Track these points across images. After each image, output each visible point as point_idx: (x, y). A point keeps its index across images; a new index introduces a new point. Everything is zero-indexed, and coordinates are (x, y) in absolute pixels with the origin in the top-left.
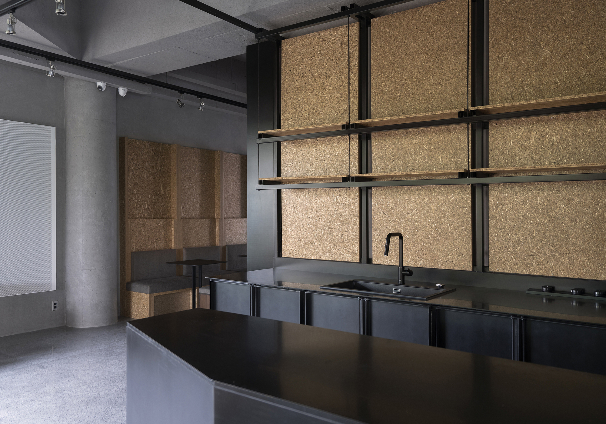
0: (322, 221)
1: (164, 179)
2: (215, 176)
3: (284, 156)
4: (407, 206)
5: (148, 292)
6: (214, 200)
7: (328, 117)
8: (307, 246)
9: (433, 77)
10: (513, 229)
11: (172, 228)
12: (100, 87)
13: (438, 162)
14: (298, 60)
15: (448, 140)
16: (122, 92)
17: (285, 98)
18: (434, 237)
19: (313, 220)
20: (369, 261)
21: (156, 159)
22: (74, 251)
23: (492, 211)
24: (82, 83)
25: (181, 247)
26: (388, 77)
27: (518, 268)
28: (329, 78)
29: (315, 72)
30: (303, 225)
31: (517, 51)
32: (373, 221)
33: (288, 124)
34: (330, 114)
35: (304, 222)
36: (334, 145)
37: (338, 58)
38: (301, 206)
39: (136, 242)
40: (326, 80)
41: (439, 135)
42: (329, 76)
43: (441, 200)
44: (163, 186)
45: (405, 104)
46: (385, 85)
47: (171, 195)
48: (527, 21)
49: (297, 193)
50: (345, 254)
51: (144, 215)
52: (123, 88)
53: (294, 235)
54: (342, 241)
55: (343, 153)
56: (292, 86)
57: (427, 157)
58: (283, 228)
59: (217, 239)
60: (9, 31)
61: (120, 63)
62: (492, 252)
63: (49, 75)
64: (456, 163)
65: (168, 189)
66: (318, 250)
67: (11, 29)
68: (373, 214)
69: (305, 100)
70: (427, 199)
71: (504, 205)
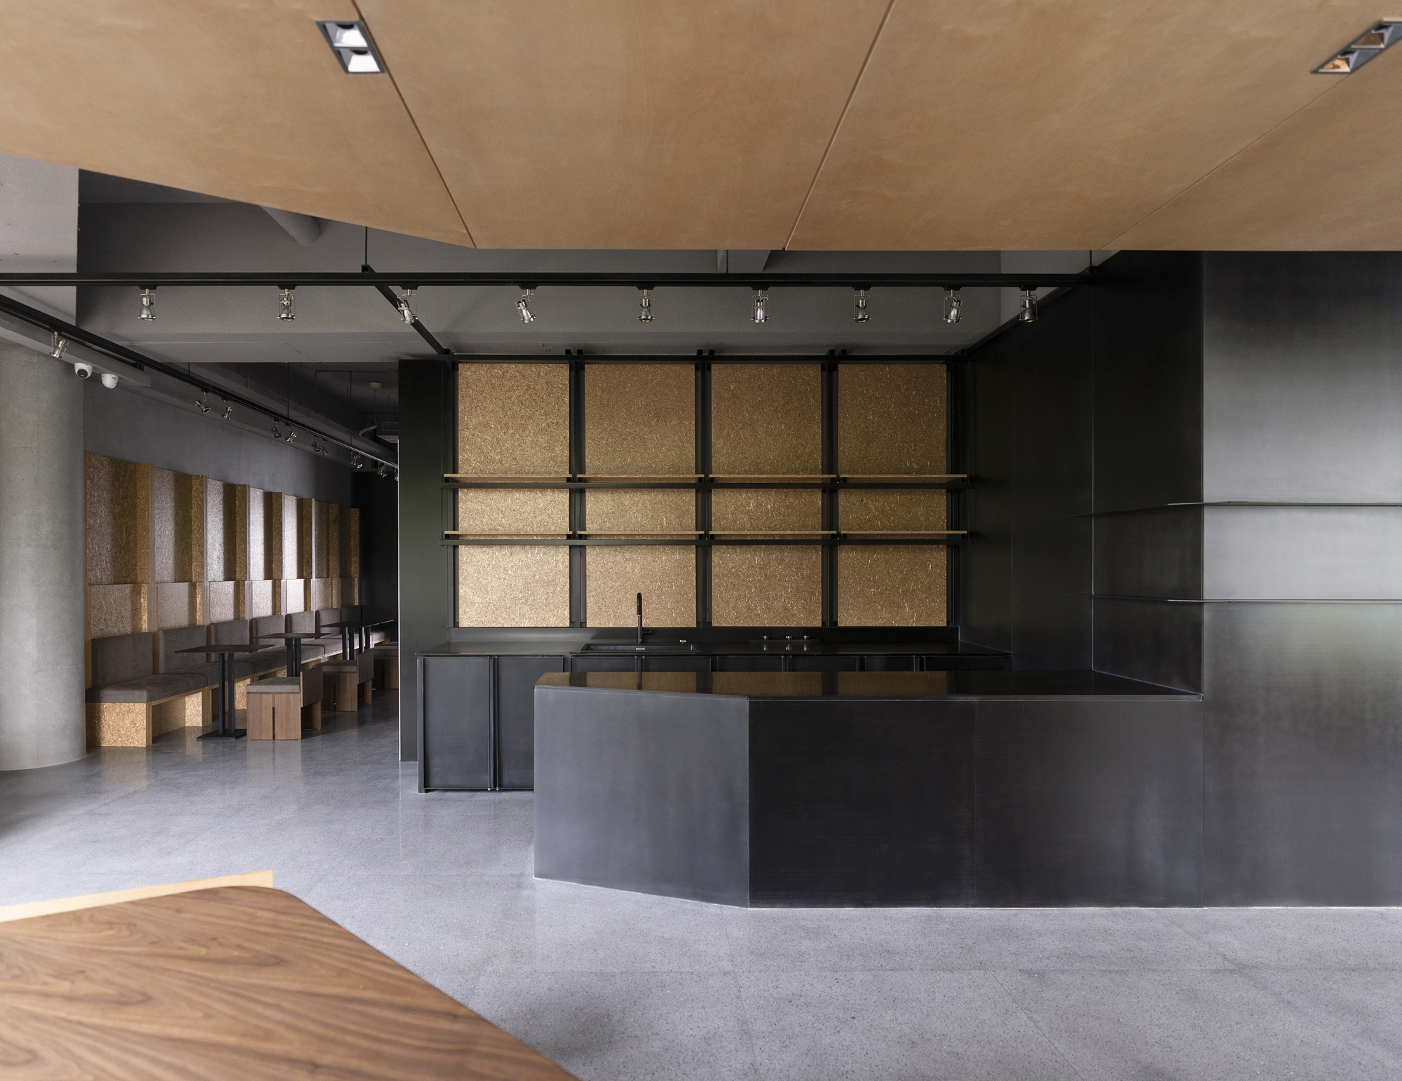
0: (519, 582)
1: (127, 520)
2: (193, 516)
3: (463, 504)
4: (629, 566)
5: (145, 699)
6: (191, 552)
7: (529, 463)
8: (498, 612)
9: (657, 438)
10: (734, 586)
11: (142, 599)
12: (82, 372)
13: (662, 521)
14: (485, 391)
15: (672, 501)
16: (109, 381)
17: (464, 434)
18: (658, 596)
19: (506, 582)
20: (583, 625)
21: (117, 487)
22: (18, 641)
23: (715, 570)
24: (35, 359)
25: (155, 629)
26: (605, 429)
27: (739, 622)
28: (529, 419)
29: (510, 409)
30: (492, 587)
31: (737, 426)
32: (587, 582)
33: (470, 466)
34: (532, 461)
35: (493, 584)
36: (537, 496)
37: (542, 398)
38: (489, 564)
39: (95, 623)
40: (525, 421)
41: (663, 495)
42: (530, 418)
43: (665, 560)
44: (126, 531)
45: (626, 460)
46: (603, 438)
47: (136, 545)
48: (746, 401)
49: (484, 549)
50: (552, 619)
51: (101, 579)
52: (113, 376)
53: (477, 600)
54: (548, 604)
55: (549, 506)
56: (475, 421)
57: (650, 516)
58: (461, 591)
59: (198, 614)
60: (148, 316)
61: (148, 343)
62: (715, 608)
63: (55, 355)
64: (681, 524)
65: (133, 536)
66: (514, 617)
67: (149, 313)
68: (587, 574)
69: (495, 440)
70: (650, 558)
71: (726, 564)
